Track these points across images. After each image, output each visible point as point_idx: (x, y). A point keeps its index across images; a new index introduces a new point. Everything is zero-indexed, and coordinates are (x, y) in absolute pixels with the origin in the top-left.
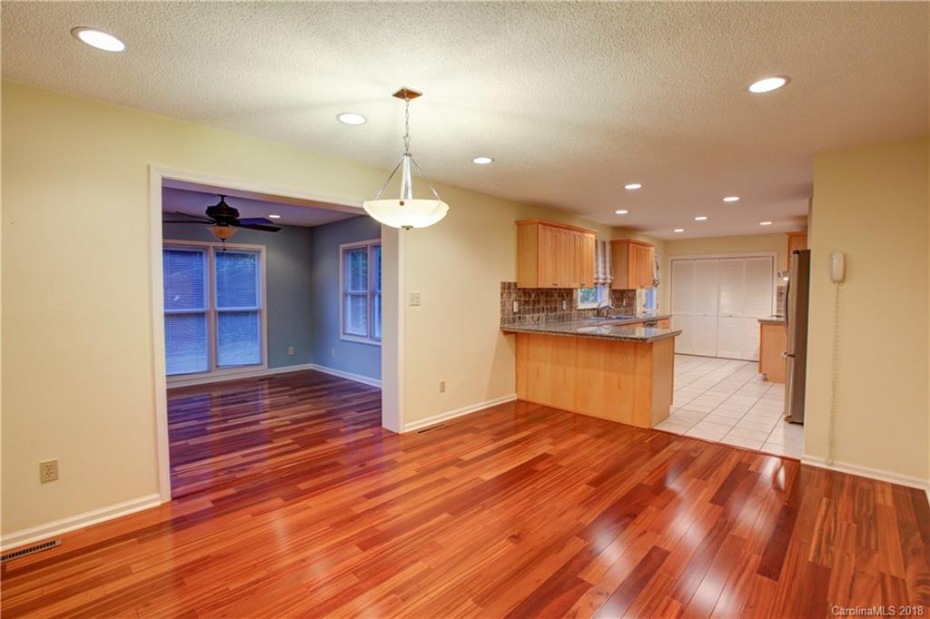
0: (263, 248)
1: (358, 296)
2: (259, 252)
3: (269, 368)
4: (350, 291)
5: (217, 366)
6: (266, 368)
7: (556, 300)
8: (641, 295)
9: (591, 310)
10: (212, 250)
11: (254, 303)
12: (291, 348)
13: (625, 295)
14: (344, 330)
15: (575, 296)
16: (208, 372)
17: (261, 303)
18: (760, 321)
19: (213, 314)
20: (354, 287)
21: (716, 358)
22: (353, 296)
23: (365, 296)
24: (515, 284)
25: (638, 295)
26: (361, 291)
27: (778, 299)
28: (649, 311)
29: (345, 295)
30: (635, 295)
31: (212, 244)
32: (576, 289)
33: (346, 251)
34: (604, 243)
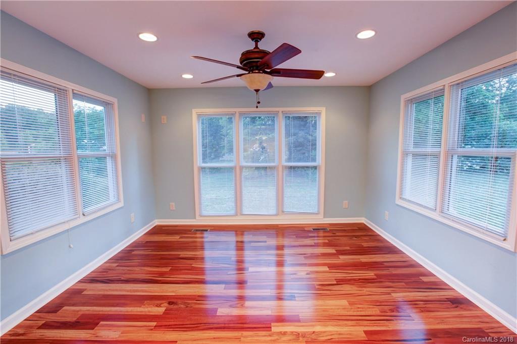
0: (323, 110)
1: (424, 156)
2: (319, 114)
3: (324, 218)
4: (412, 149)
5: (283, 212)
6: (322, 217)
10: (281, 114)
11: (314, 160)
12: (346, 202)
14: (401, 193)
16: (277, 215)
17: (320, 159)
19: (280, 169)
20: (416, 144)
22: (415, 155)
23: (436, 156)
26: (429, 150)
29: (405, 154)
31: (281, 109)
33: (411, 101)
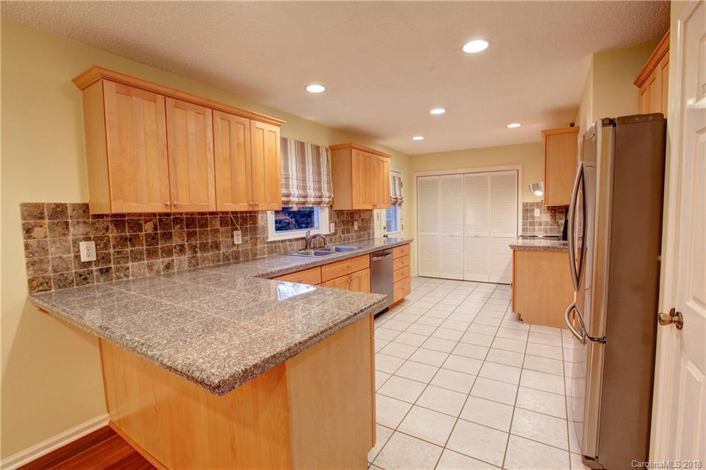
7: (217, 231)
8: (380, 218)
9: (297, 240)
13: (357, 217)
15: (260, 223)
18: (512, 247)
21: (463, 280)
24: (85, 207)
25: (375, 218)
27: (523, 216)
28: (392, 235)
30: (371, 215)
32: (265, 212)
34: (317, 149)
